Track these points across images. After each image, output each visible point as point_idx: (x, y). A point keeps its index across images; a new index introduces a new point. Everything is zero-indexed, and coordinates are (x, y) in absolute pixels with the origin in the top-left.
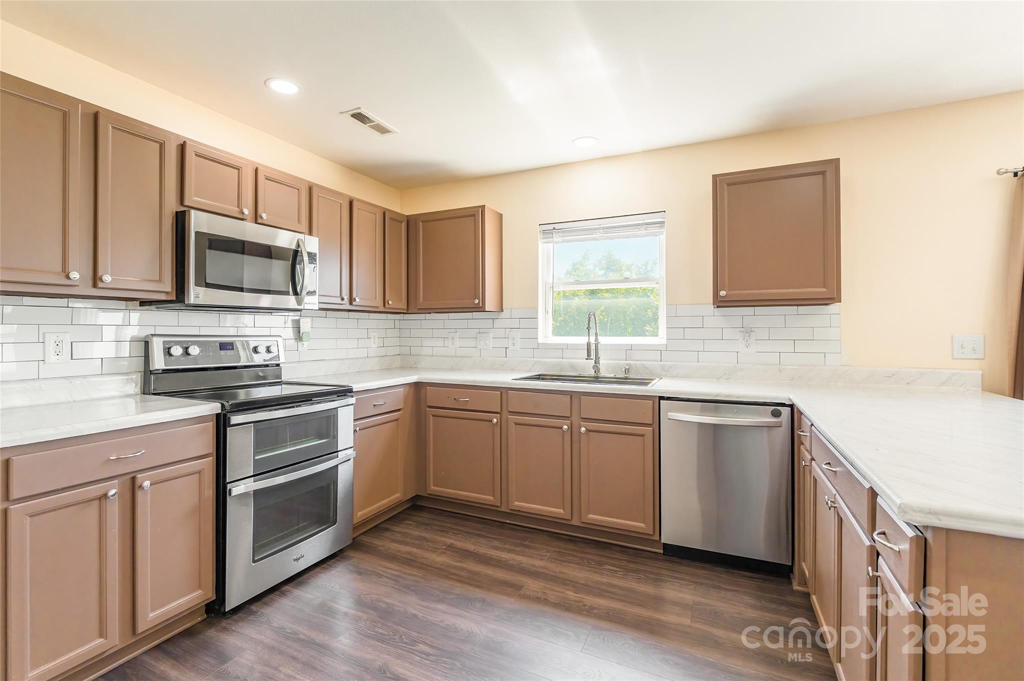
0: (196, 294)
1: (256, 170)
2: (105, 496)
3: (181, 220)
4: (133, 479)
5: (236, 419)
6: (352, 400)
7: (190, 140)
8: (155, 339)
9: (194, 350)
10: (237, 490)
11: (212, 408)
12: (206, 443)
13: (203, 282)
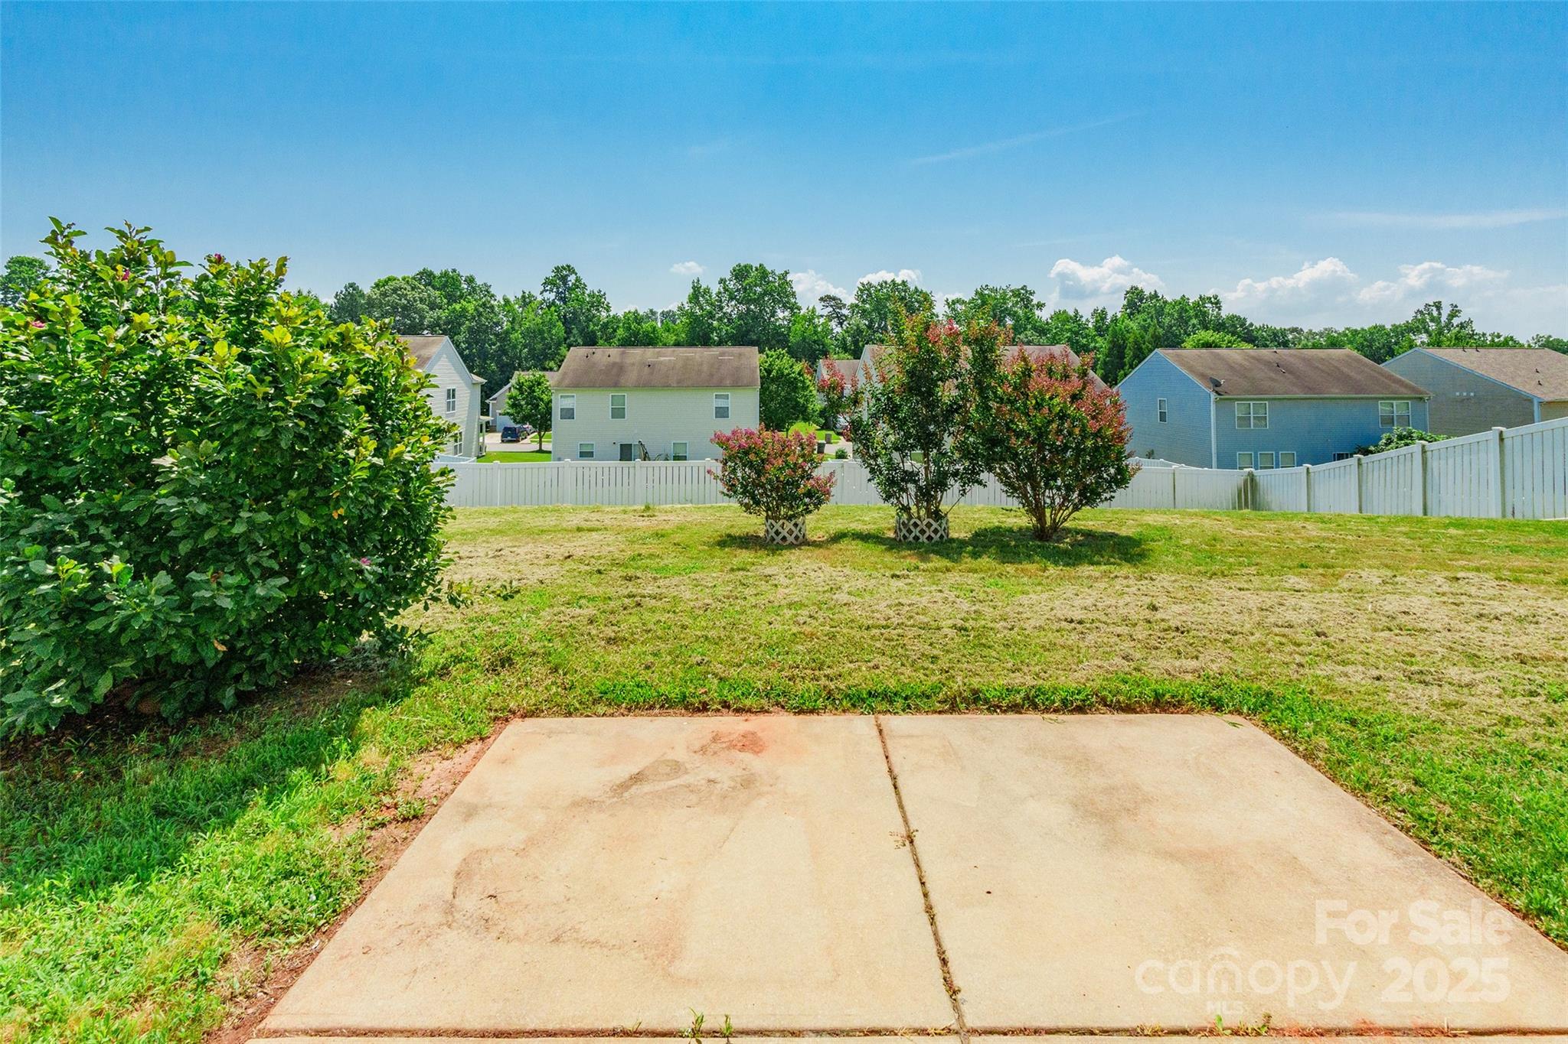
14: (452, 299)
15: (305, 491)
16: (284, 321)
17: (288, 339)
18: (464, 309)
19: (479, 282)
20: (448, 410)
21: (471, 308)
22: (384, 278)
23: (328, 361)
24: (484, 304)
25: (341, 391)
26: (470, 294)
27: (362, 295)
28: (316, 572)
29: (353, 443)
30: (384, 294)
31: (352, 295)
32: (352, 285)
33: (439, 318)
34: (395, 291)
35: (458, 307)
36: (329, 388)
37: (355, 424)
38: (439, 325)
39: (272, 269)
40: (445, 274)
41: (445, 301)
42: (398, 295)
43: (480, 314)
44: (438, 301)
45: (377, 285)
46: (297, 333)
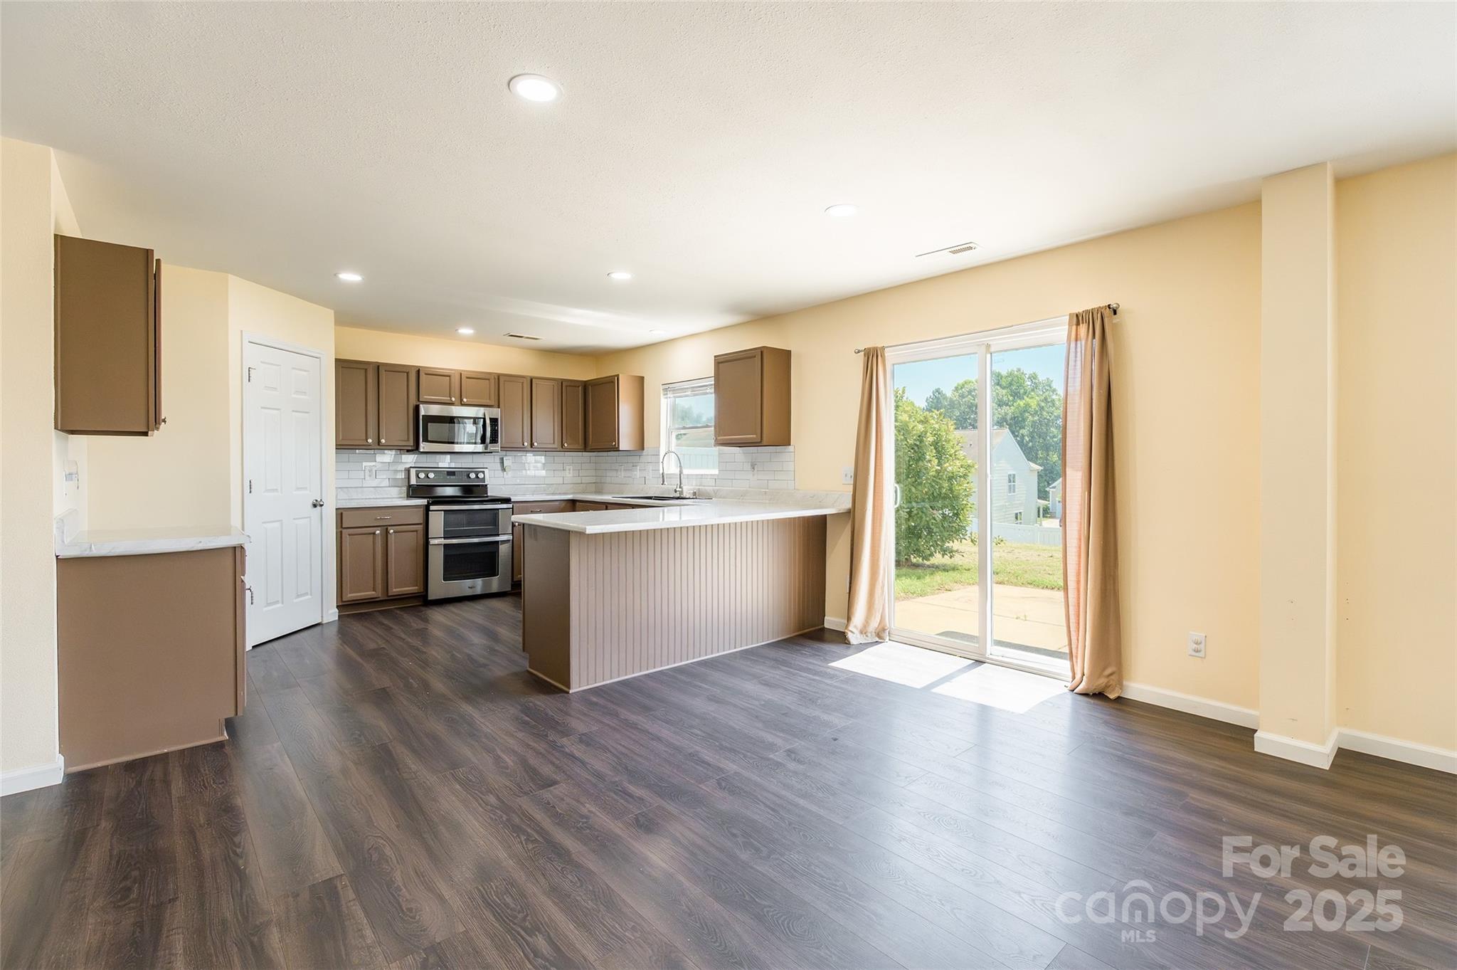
0: (424, 446)
1: (461, 374)
2: (374, 533)
3: (417, 409)
4: (387, 529)
5: (432, 508)
6: (510, 506)
7: (421, 367)
8: (411, 469)
9: (431, 475)
10: (432, 542)
11: (424, 502)
12: (419, 518)
13: (426, 440)
14: (1016, 395)
15: (913, 479)
16: (906, 412)
17: (907, 419)
18: (1027, 405)
19: (1041, 378)
20: (1010, 492)
21: (1033, 404)
22: (961, 382)
23: (920, 427)
24: (1046, 399)
25: (925, 439)
26: (1033, 390)
27: (945, 398)
28: (918, 513)
29: (930, 461)
30: (962, 396)
31: (938, 399)
32: (938, 391)
33: (1006, 414)
34: (970, 392)
35: (1022, 403)
36: (921, 437)
37: (930, 454)
38: (1006, 421)
39: (900, 392)
40: (1010, 374)
41: (1011, 398)
42: (973, 396)
43: (1042, 408)
44: (1005, 399)
45: (957, 389)
46: (910, 417)
